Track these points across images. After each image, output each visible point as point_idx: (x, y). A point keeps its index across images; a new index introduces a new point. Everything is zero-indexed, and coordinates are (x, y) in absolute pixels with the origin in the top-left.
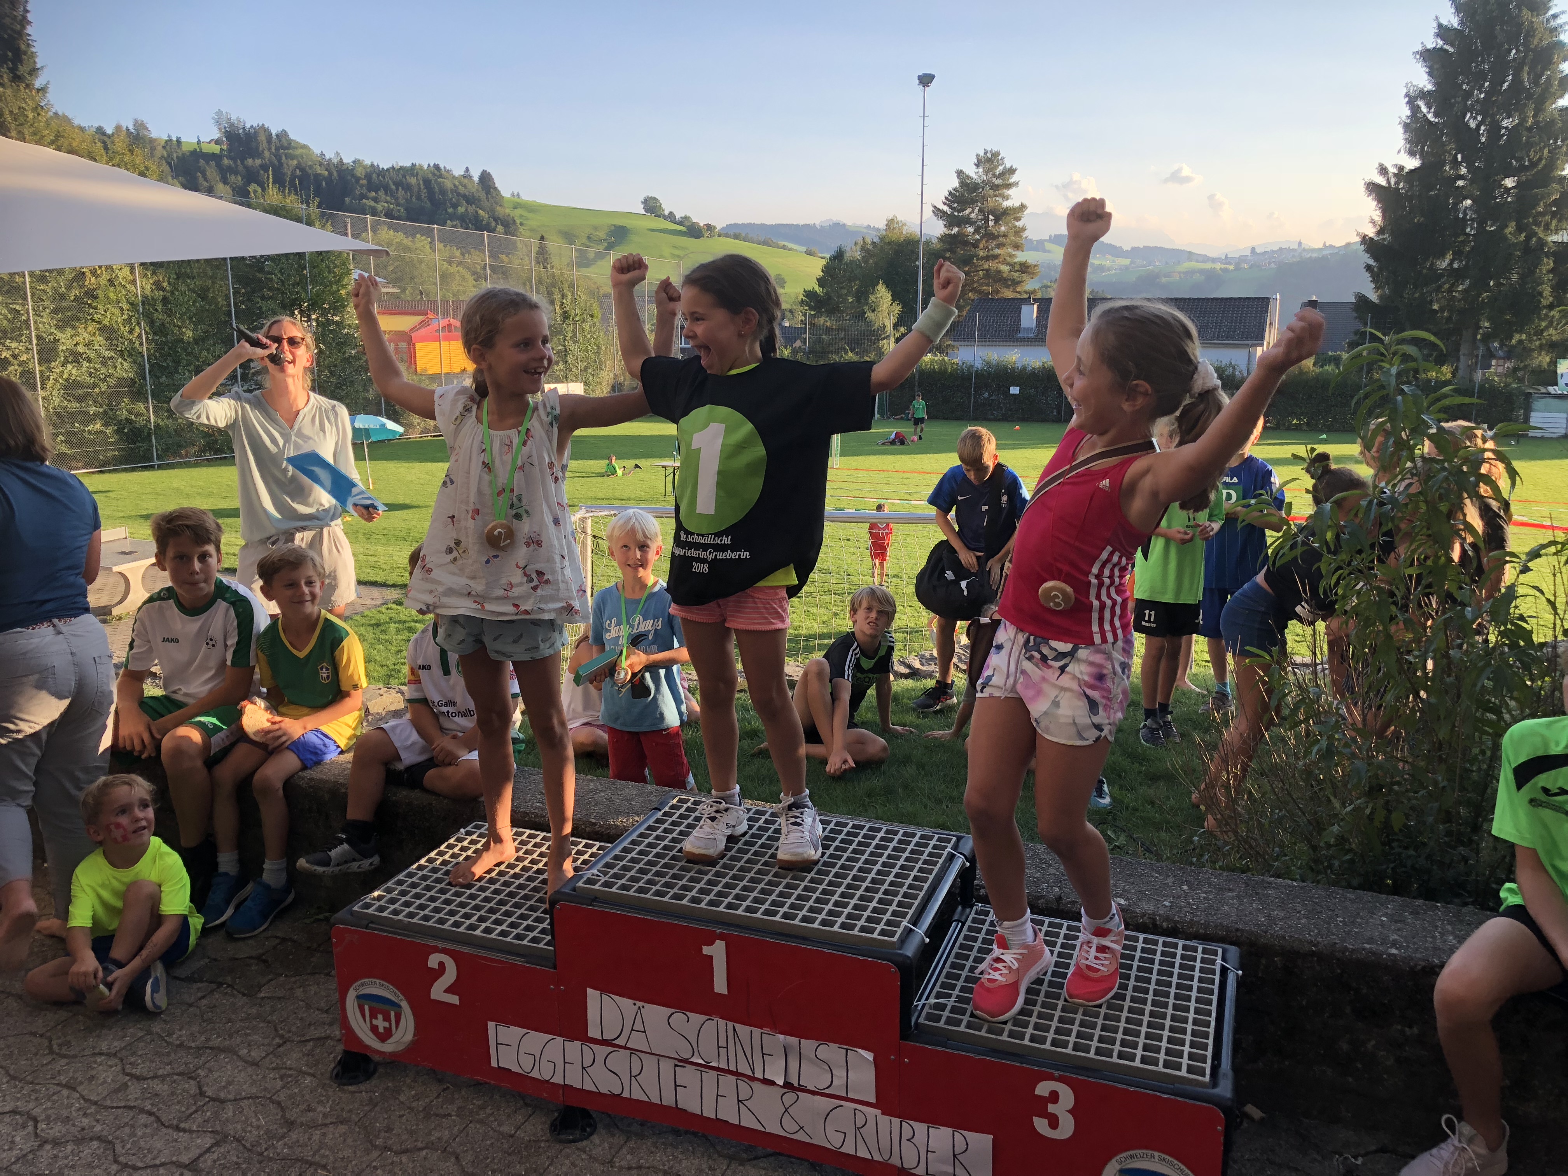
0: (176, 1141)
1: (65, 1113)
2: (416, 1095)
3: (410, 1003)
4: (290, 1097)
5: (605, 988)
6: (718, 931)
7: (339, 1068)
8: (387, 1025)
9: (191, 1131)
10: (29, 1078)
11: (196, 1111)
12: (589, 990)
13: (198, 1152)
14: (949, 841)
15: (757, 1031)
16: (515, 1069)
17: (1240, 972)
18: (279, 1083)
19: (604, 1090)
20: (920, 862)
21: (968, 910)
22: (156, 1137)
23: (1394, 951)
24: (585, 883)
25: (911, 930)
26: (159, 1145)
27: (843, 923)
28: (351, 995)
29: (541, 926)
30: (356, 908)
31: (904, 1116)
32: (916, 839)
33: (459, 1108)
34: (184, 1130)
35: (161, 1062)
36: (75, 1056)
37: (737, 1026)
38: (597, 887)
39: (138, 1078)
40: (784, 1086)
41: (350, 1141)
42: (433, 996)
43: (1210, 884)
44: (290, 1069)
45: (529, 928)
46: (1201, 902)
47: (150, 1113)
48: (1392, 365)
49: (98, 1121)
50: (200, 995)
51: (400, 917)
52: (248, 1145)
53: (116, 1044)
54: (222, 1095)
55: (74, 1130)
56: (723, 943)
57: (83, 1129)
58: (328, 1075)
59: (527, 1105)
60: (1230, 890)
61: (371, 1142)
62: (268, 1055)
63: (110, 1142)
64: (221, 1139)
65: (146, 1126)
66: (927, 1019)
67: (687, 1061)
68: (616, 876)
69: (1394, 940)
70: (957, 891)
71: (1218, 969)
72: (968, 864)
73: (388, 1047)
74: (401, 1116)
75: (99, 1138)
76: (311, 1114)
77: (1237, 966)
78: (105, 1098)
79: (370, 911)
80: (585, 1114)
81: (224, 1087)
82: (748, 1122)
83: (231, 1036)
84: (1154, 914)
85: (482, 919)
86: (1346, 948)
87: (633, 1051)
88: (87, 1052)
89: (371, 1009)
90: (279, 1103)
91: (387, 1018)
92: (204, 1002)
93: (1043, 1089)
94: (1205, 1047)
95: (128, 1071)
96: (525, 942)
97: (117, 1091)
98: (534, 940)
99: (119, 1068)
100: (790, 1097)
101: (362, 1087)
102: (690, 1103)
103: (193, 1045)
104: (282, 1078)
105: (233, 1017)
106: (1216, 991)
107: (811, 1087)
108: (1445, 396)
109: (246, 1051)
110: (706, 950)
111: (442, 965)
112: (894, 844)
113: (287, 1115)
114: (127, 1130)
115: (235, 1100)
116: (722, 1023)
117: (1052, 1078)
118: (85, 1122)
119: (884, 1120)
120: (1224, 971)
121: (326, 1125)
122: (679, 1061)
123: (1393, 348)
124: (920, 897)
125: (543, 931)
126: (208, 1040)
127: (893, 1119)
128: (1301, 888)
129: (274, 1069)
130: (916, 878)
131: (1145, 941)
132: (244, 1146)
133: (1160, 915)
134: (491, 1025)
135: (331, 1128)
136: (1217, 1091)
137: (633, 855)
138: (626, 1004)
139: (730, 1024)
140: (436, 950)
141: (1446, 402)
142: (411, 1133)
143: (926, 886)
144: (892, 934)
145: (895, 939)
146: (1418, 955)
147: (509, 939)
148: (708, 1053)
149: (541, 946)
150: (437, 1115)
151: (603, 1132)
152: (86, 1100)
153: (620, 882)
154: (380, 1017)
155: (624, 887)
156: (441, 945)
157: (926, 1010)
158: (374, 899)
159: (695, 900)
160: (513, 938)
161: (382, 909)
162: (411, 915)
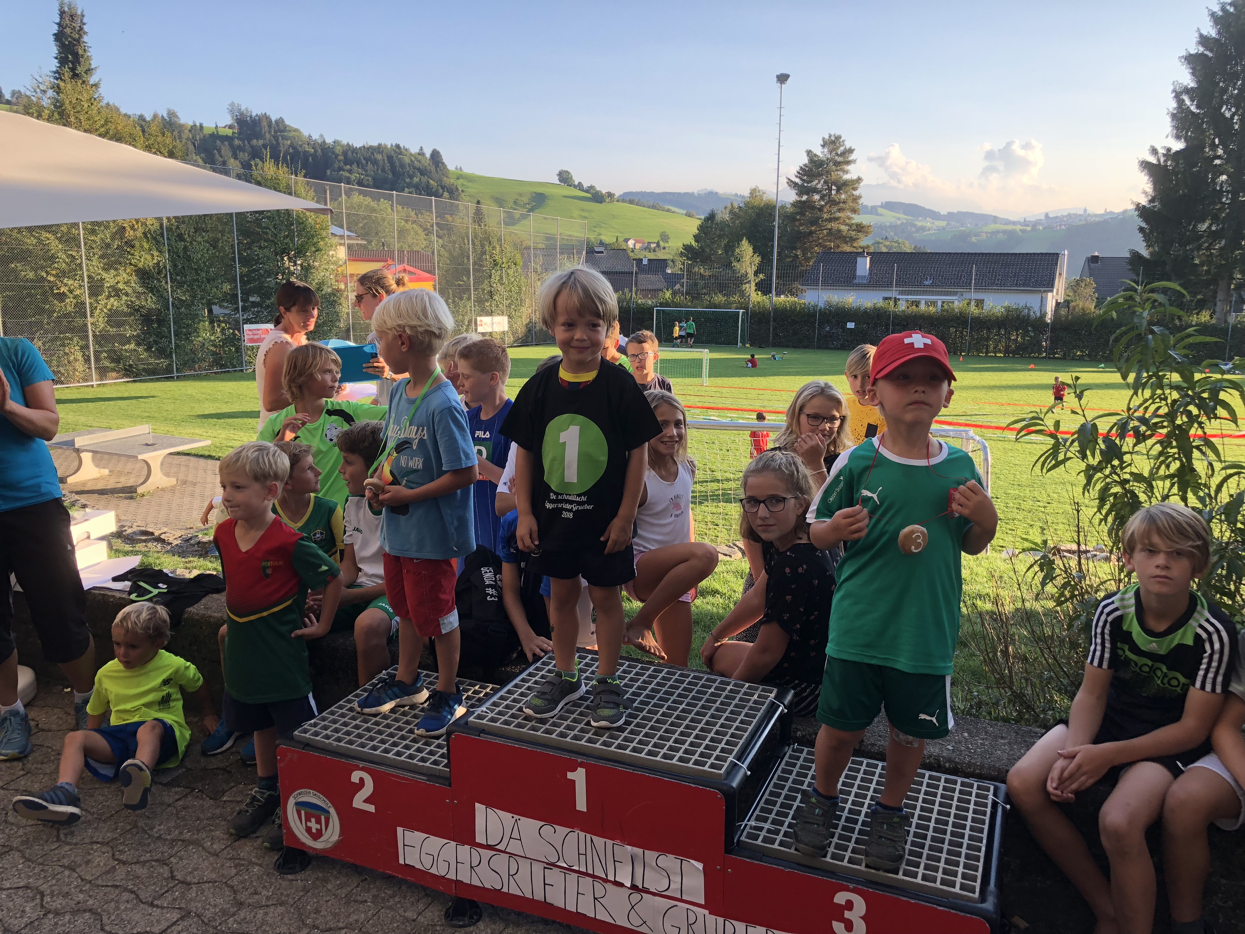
0: (150, 914)
1: (66, 889)
2: (341, 884)
3: (337, 809)
4: (243, 882)
5: (490, 804)
6: (580, 761)
7: (281, 860)
8: (318, 827)
9: (163, 908)
10: (40, 860)
11: (167, 892)
12: (477, 805)
13: (167, 924)
15: (610, 843)
16: (418, 866)
18: (234, 871)
19: (488, 886)
21: (786, 748)
22: (135, 911)
24: (475, 718)
25: (736, 764)
26: (136, 917)
27: (680, 757)
28: (291, 802)
29: (441, 751)
31: (727, 915)
32: (745, 689)
33: (374, 896)
34: (157, 906)
35: (143, 851)
36: (76, 844)
37: (593, 837)
38: (484, 722)
39: (124, 863)
40: (631, 888)
41: (286, 920)
42: (354, 805)
43: (986, 733)
44: (244, 859)
45: (431, 753)
46: (978, 747)
47: (132, 892)
48: (1144, 309)
49: (90, 896)
50: (177, 797)
51: (330, 741)
52: (206, 920)
53: (109, 835)
54: (189, 879)
55: (72, 903)
56: (584, 770)
57: (79, 903)
58: (272, 866)
59: (427, 895)
60: (1002, 738)
61: (303, 921)
62: (226, 848)
63: (99, 914)
64: (186, 915)
65: (128, 902)
66: (747, 837)
67: (554, 865)
68: (500, 713)
70: (779, 732)
71: (990, 803)
73: (319, 845)
74: (327, 901)
75: (90, 910)
76: (256, 897)
78: (97, 878)
79: (307, 735)
80: (473, 904)
81: (191, 873)
82: (602, 916)
83: (198, 831)
84: (938, 756)
85: (395, 744)
87: (511, 855)
88: (87, 841)
89: (306, 813)
90: (232, 887)
91: (318, 822)
92: (180, 803)
93: (840, 898)
94: (976, 869)
95: (116, 857)
96: (428, 764)
97: (107, 872)
98: (435, 763)
99: (110, 854)
100: (636, 897)
101: (299, 877)
102: (556, 899)
103: (169, 837)
104: (236, 867)
105: (202, 816)
106: (987, 822)
107: (652, 890)
108: (1189, 336)
109: (209, 844)
110: (570, 775)
111: (362, 780)
112: (726, 693)
113: (238, 897)
114: (113, 905)
115: (199, 883)
116: (582, 834)
117: (847, 889)
118: (81, 896)
119: (711, 919)
120: (995, 805)
121: (267, 906)
122: (547, 864)
123: (1146, 296)
124: (744, 738)
125: (442, 756)
126: (181, 833)
127: (718, 918)
129: (230, 859)
130: (742, 722)
131: (930, 777)
132: (203, 921)
133: (943, 757)
134: (400, 830)
135: (272, 909)
136: (983, 905)
137: (515, 696)
138: (506, 816)
139: (588, 836)
140: (358, 768)
141: (1191, 340)
142: (335, 915)
143: (750, 728)
144: (720, 767)
145: (722, 771)
147: (415, 761)
148: (571, 858)
149: (440, 767)
150: (355, 901)
151: (487, 920)
152: (82, 880)
153: (503, 718)
154: (313, 820)
155: (506, 723)
156: (361, 764)
157: (748, 829)
158: (311, 725)
159: (563, 735)
160: (418, 761)
161: (316, 734)
162: (339, 740)
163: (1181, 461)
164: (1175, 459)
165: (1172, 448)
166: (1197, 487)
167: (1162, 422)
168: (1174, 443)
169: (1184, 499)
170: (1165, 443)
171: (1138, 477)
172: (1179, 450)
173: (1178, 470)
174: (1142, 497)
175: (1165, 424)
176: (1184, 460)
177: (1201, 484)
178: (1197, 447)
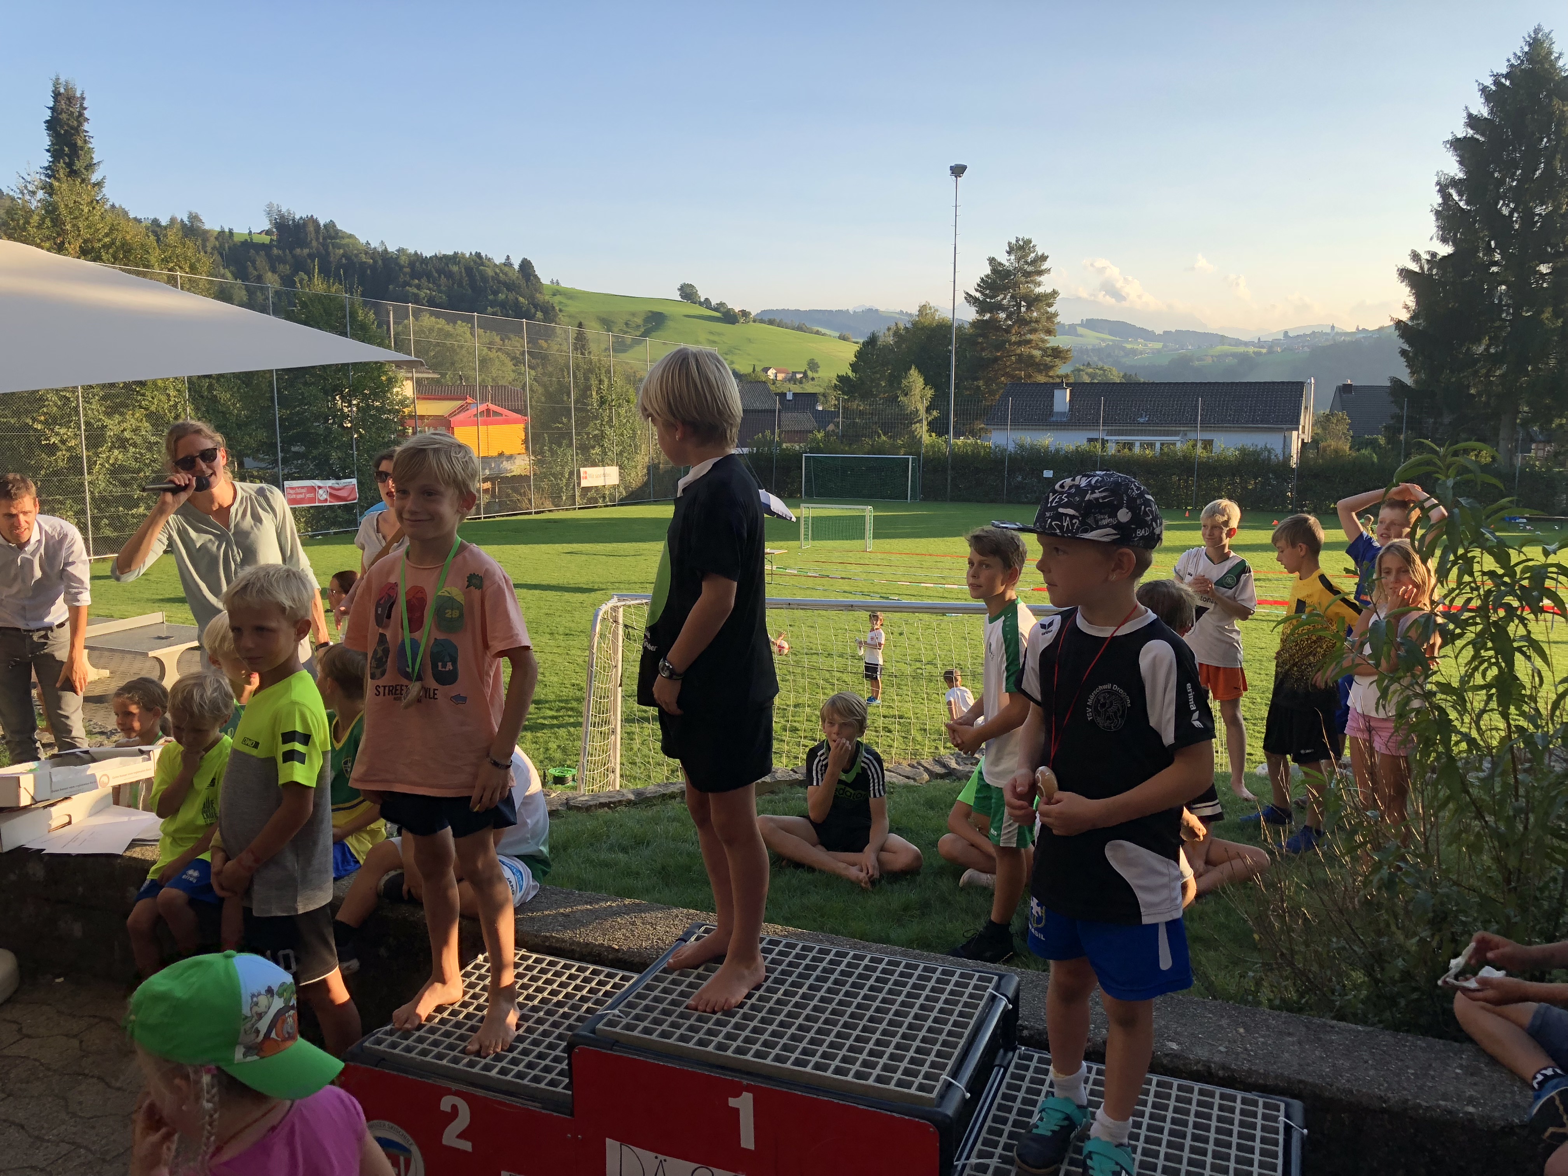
3: (421, 1148)
5: (626, 1139)
6: (745, 1082)
12: (608, 1140)
14: (990, 980)
17: (1305, 1131)
20: (961, 1005)
21: (1010, 1054)
23: (1471, 1109)
24: (606, 1025)
25: (950, 1084)
27: (878, 1076)
29: (560, 1067)
30: (367, 1044)
32: (955, 978)
38: (618, 1030)
42: (446, 1141)
43: (1268, 1027)
45: (547, 1069)
46: (1259, 1048)
48: (1448, 477)
51: (413, 1055)
56: (751, 1095)
60: (1290, 1034)
68: (637, 1018)
69: (1471, 1097)
70: (1001, 1035)
71: (1281, 1127)
72: (1011, 1006)
77: (1301, 1125)
84: (1209, 1061)
86: (1420, 1106)
91: (396, 1163)
96: (542, 1085)
98: (552, 1083)
106: (1280, 1154)
108: (1502, 509)
110: (732, 1102)
111: (454, 1107)
112: (932, 983)
120: (1288, 1128)
123: (1450, 459)
124: (960, 1046)
125: (561, 1073)
128: (1367, 1033)
130: (955, 1024)
131: (1201, 1092)
133: (1215, 1063)
137: (656, 992)
138: (648, 1156)
140: (449, 1092)
143: (967, 1032)
144: (930, 1089)
145: (934, 1095)
146: (1497, 1114)
147: (525, 1082)
149: (559, 1089)
153: (643, 1024)
155: (646, 1031)
156: (454, 1087)
157: (967, 1171)
158: (386, 1033)
159: (721, 1047)
160: (530, 1081)
161: (394, 1045)
162: (424, 1053)
163: (1500, 667)
164: (1491, 665)
165: (1487, 650)
166: (1520, 700)
167: (1473, 618)
168: (1490, 644)
169: (1505, 716)
170: (1478, 644)
171: (1446, 688)
172: (1497, 654)
173: (1496, 678)
174: (1453, 715)
175: (1478, 620)
176: (1503, 664)
177: (1525, 695)
178: (1519, 650)
